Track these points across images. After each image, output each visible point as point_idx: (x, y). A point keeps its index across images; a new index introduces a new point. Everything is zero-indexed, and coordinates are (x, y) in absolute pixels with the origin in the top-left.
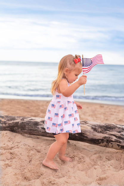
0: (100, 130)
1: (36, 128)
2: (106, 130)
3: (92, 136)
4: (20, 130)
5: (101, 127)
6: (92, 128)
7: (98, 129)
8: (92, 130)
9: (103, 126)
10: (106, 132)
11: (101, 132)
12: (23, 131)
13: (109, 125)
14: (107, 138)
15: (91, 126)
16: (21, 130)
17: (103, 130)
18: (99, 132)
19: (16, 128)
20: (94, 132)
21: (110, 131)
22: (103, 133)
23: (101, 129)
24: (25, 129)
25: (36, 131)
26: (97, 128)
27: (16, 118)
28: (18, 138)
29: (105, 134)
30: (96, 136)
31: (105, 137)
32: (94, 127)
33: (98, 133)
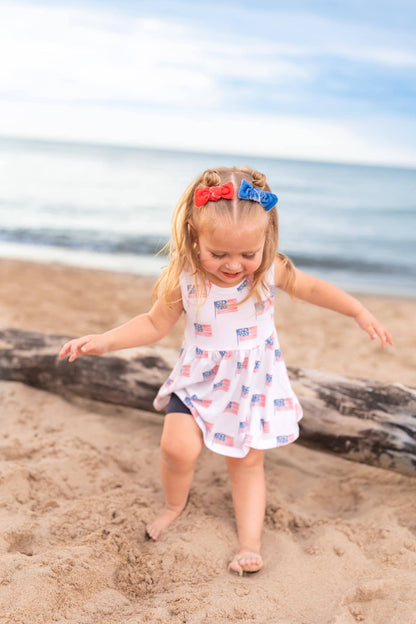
0: (349, 404)
1: (118, 383)
2: (371, 406)
3: (320, 422)
4: (59, 383)
5: (353, 393)
6: (322, 396)
7: (343, 400)
8: (321, 404)
9: (363, 392)
10: (372, 412)
11: (352, 412)
12: (71, 387)
13: (384, 389)
14: (376, 434)
15: (317, 387)
16: (65, 383)
17: (360, 406)
18: (347, 411)
19: (47, 376)
20: (329, 409)
21: (385, 411)
22: (360, 417)
23: (355, 403)
24: (79, 383)
25: (116, 393)
26: (339, 396)
27: (48, 341)
28: (53, 410)
29: (370, 421)
30: (334, 426)
31: (368, 433)
32: (328, 392)
33: (343, 413)
